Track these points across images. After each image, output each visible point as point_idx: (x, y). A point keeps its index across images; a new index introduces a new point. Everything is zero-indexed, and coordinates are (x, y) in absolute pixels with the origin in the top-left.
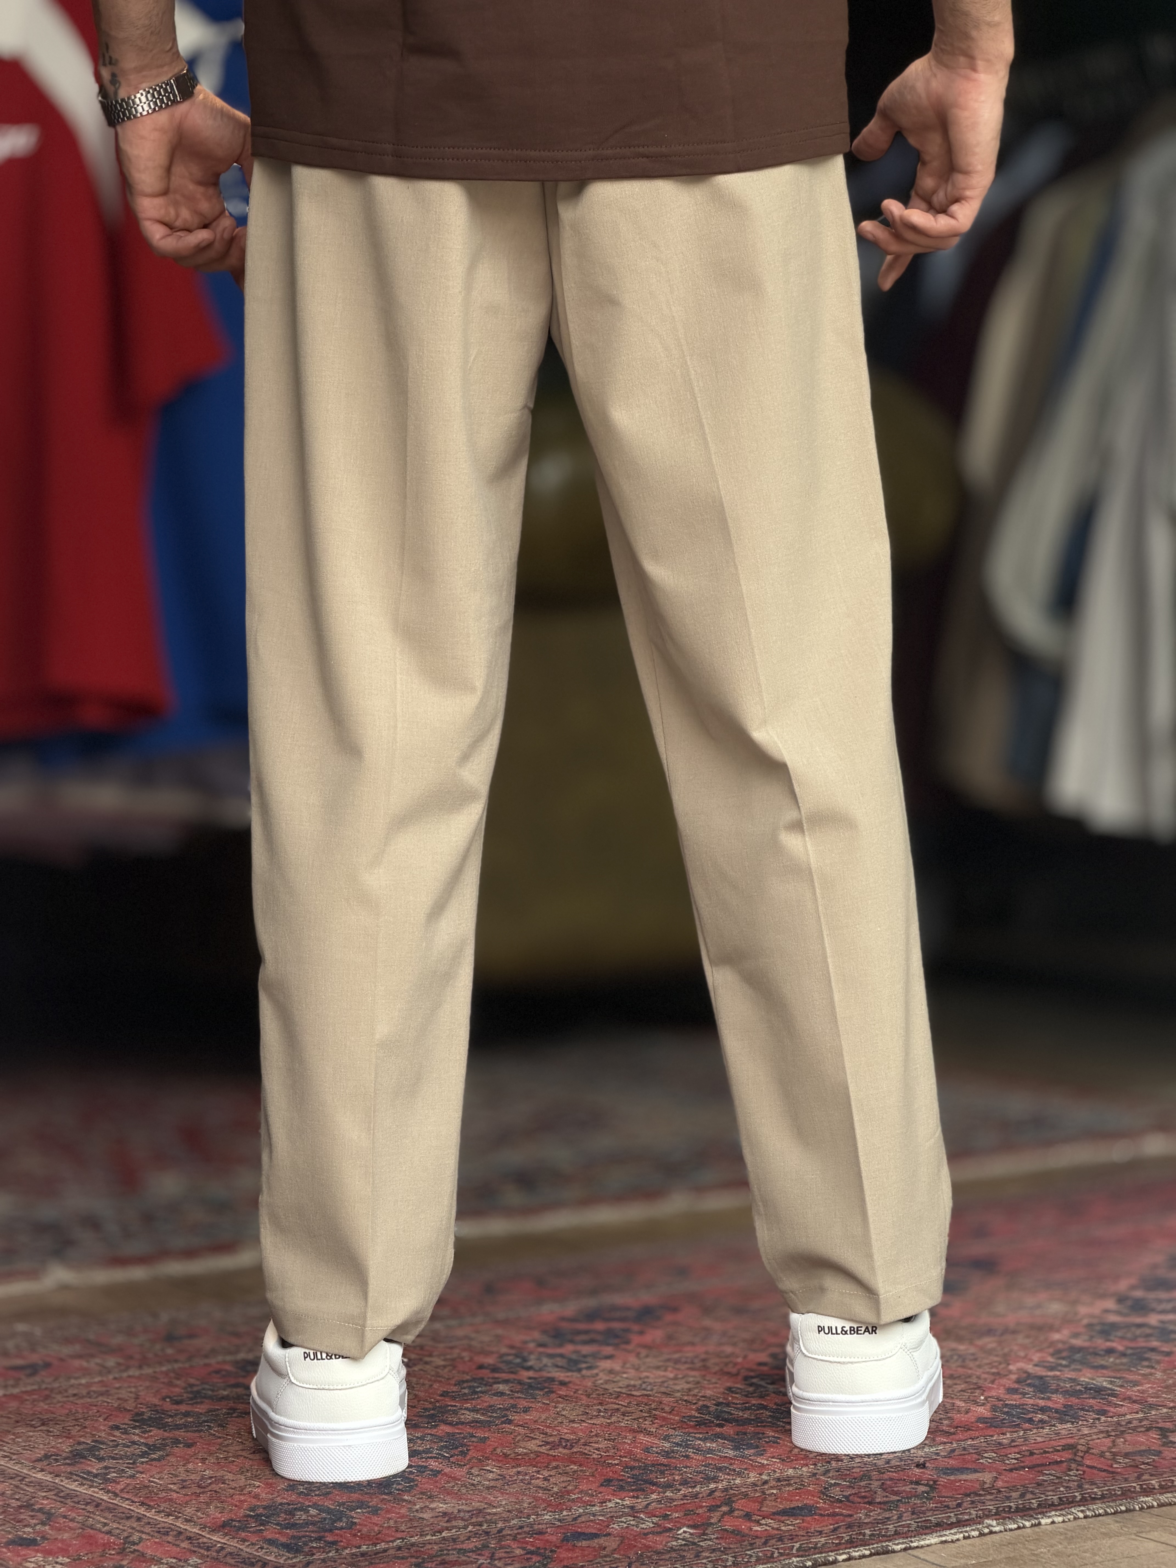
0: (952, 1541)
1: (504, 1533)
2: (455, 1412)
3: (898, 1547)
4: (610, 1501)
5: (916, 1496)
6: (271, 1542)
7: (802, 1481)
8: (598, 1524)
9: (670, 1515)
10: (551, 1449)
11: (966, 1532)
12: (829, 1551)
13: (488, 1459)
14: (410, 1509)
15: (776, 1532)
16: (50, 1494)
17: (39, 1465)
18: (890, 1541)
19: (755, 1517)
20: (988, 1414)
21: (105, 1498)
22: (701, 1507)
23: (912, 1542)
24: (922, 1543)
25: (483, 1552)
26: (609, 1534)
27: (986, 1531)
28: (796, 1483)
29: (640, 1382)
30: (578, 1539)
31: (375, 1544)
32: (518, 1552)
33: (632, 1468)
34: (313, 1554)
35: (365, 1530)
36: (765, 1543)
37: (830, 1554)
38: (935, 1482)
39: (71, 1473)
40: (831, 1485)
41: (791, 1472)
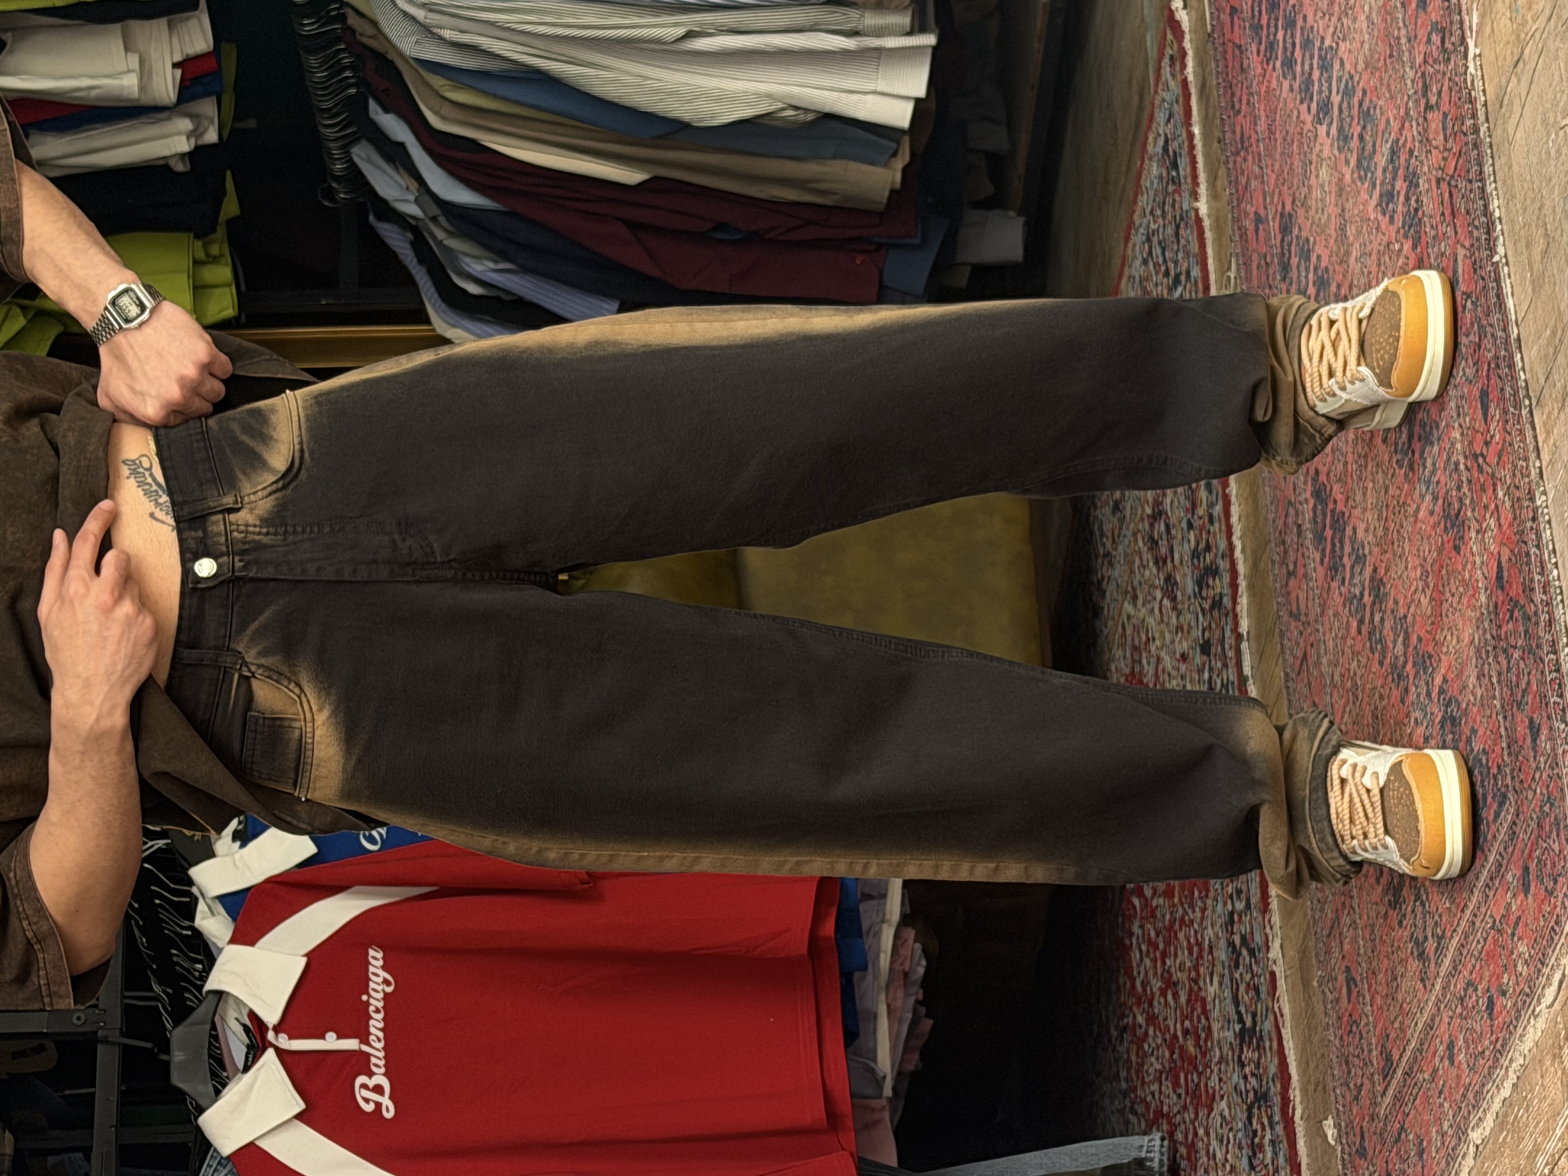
6: (1497, 815)
10: (1429, 588)
13: (1435, 638)
16: (1453, 981)
17: (1430, 986)
19: (1488, 438)
21: (1457, 939)
24: (1512, 312)
26: (1499, 554)
27: (1504, 260)
30: (1502, 578)
31: (1501, 736)
32: (1511, 626)
33: (1446, 527)
35: (1489, 742)
39: (1436, 962)
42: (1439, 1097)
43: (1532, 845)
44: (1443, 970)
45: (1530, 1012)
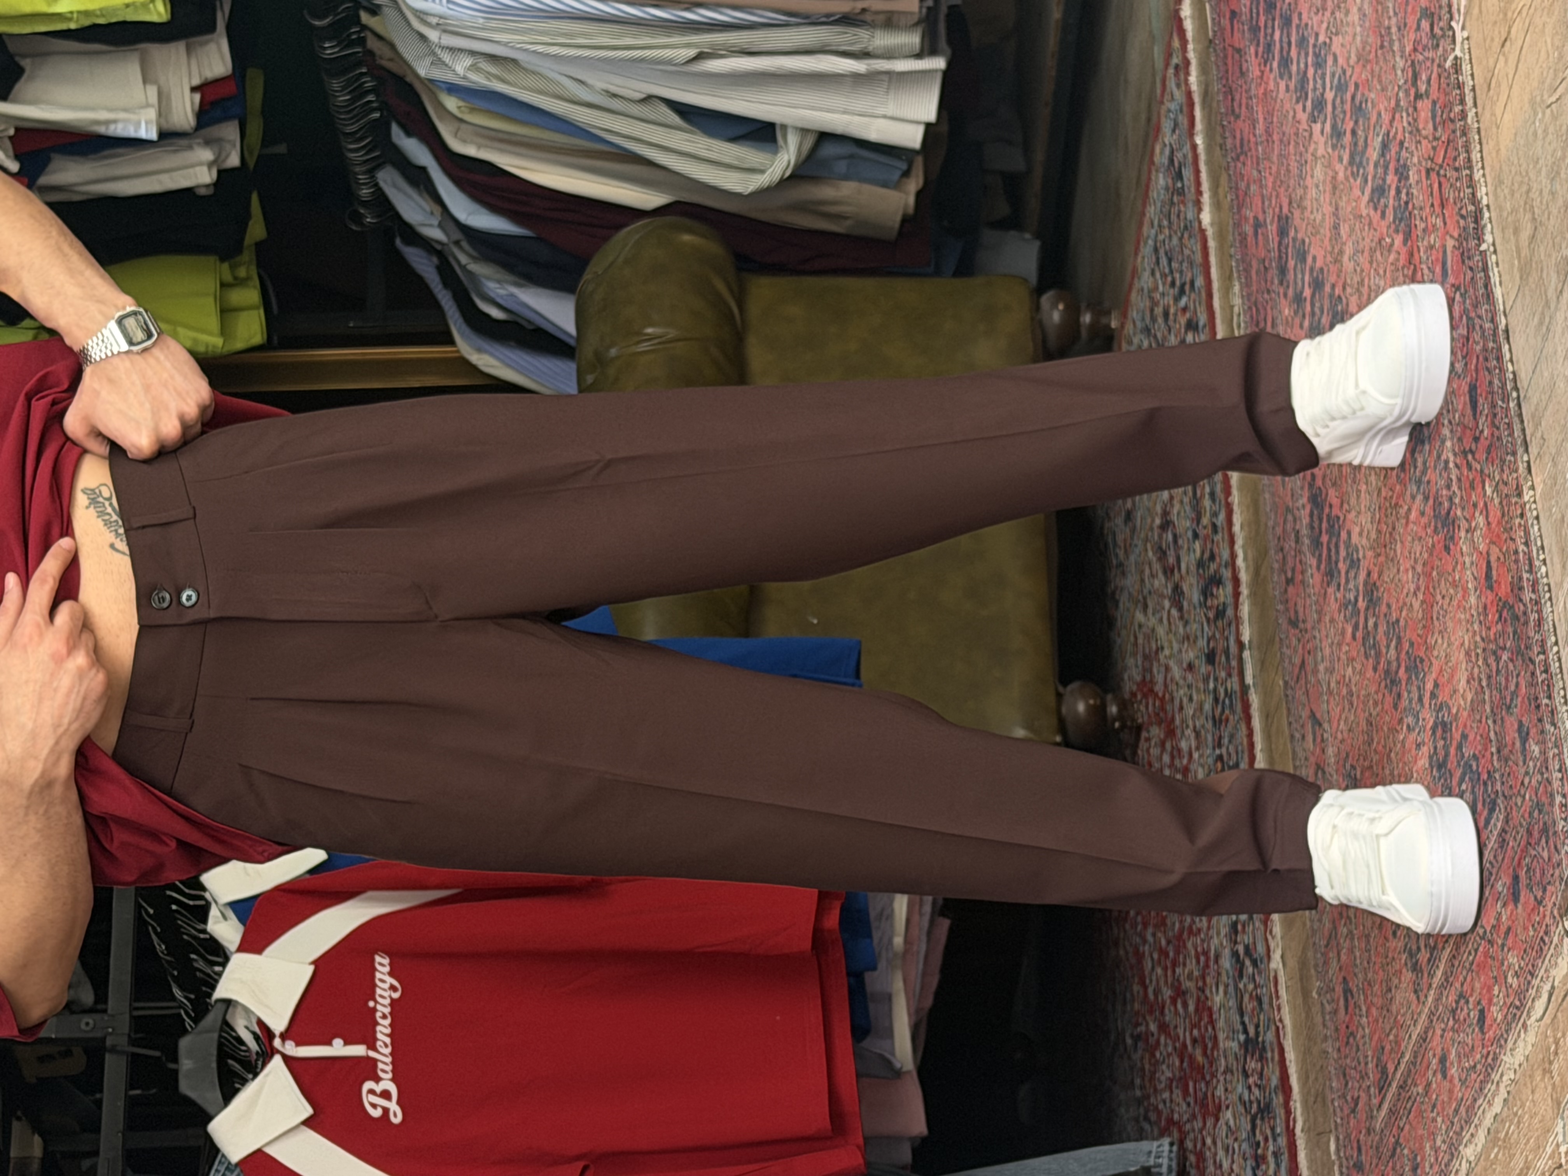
0: (1499, 276)
1: (1484, 636)
2: (1389, 663)
3: (1503, 321)
4: (1461, 548)
8: (1479, 561)
11: (1492, 265)
12: (1506, 377)
13: (1426, 642)
14: (1465, 709)
15: (1489, 418)
16: (1445, 993)
17: (1422, 999)
18: (1498, 328)
19: (1477, 434)
23: (1500, 310)
24: (1501, 302)
25: (1500, 656)
26: (1488, 553)
27: (1492, 248)
30: (1491, 577)
31: (1491, 741)
32: (1500, 627)
33: (1436, 527)
39: (1429, 974)
42: (1432, 1111)
43: (1522, 851)
44: (1436, 981)
45: (1520, 1025)
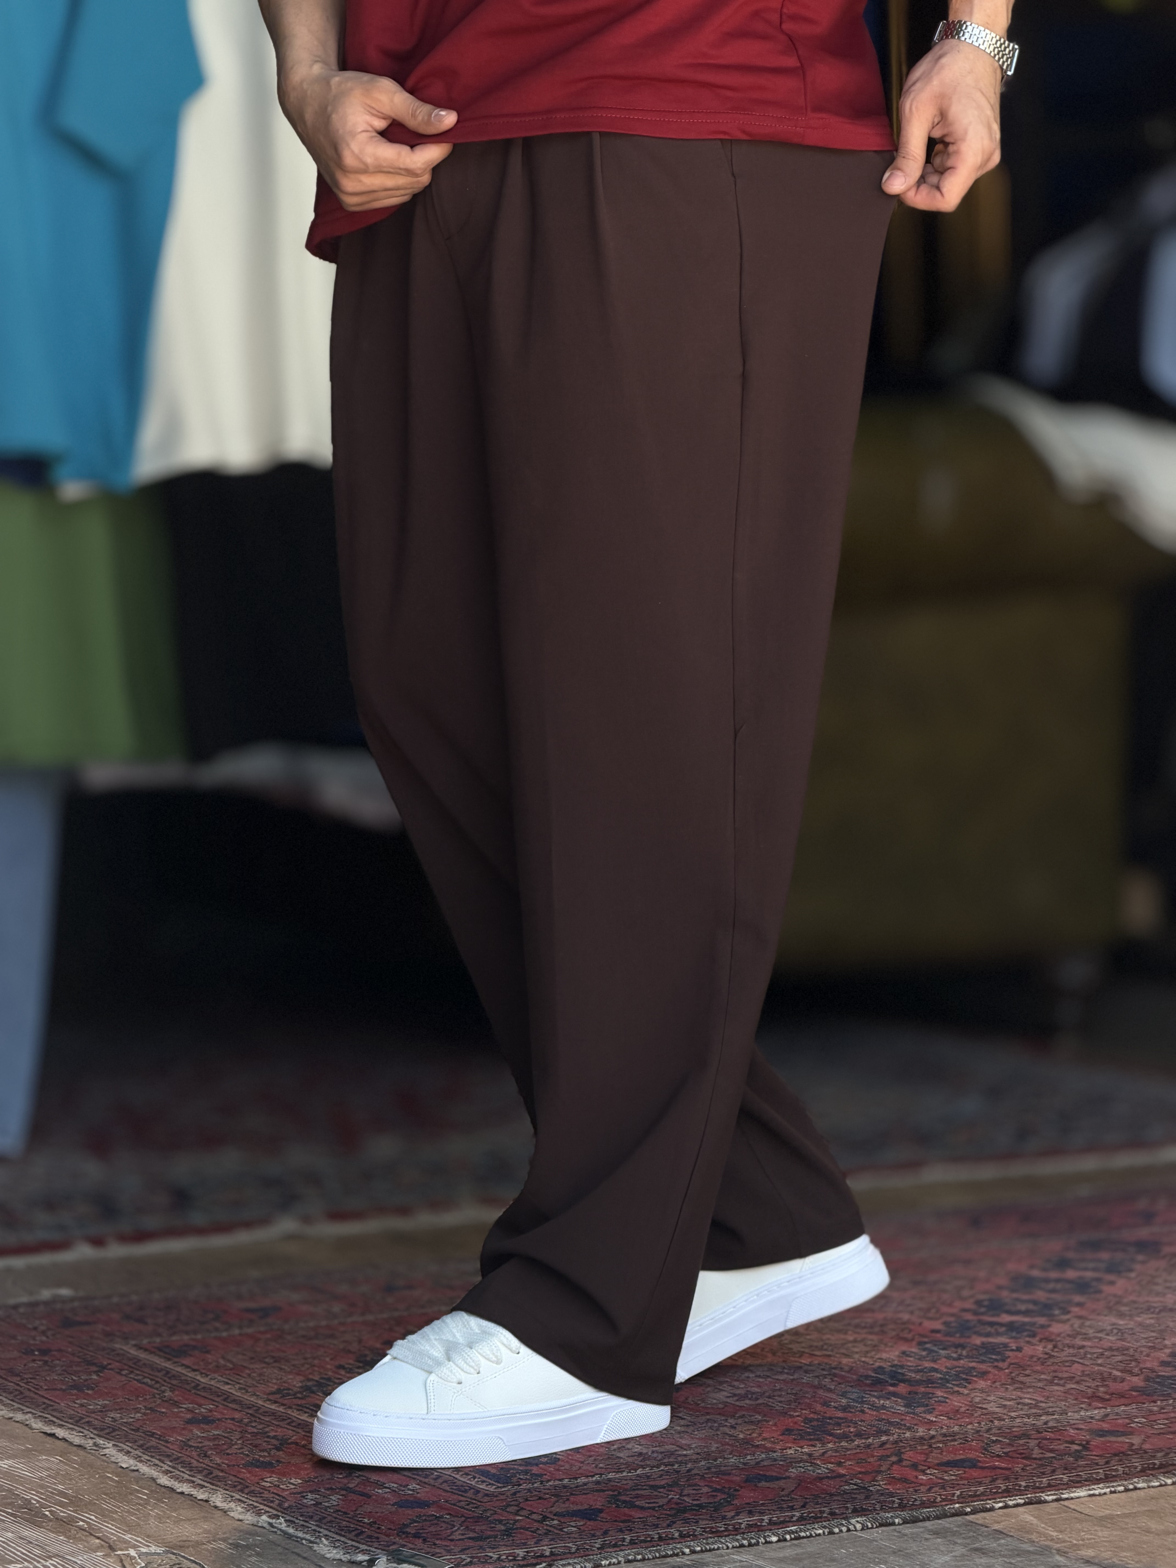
0: (1100, 1495)
1: (693, 1472)
3: (1051, 1498)
4: (790, 1448)
5: (1070, 1455)
7: (967, 1437)
8: (778, 1468)
9: (844, 1462)
10: (737, 1400)
11: (1113, 1487)
12: (986, 1500)
15: (940, 1481)
18: (1042, 1492)
19: (921, 1467)
20: (1142, 1384)
22: (873, 1456)
23: (1063, 1494)
24: (1072, 1495)
25: (673, 1489)
27: (1131, 1487)
28: (961, 1439)
29: (821, 1343)
30: (760, 1481)
32: (705, 1490)
34: (520, 1485)
36: (929, 1490)
37: (989, 1502)
38: (1088, 1442)
40: (994, 1442)
41: (956, 1429)
